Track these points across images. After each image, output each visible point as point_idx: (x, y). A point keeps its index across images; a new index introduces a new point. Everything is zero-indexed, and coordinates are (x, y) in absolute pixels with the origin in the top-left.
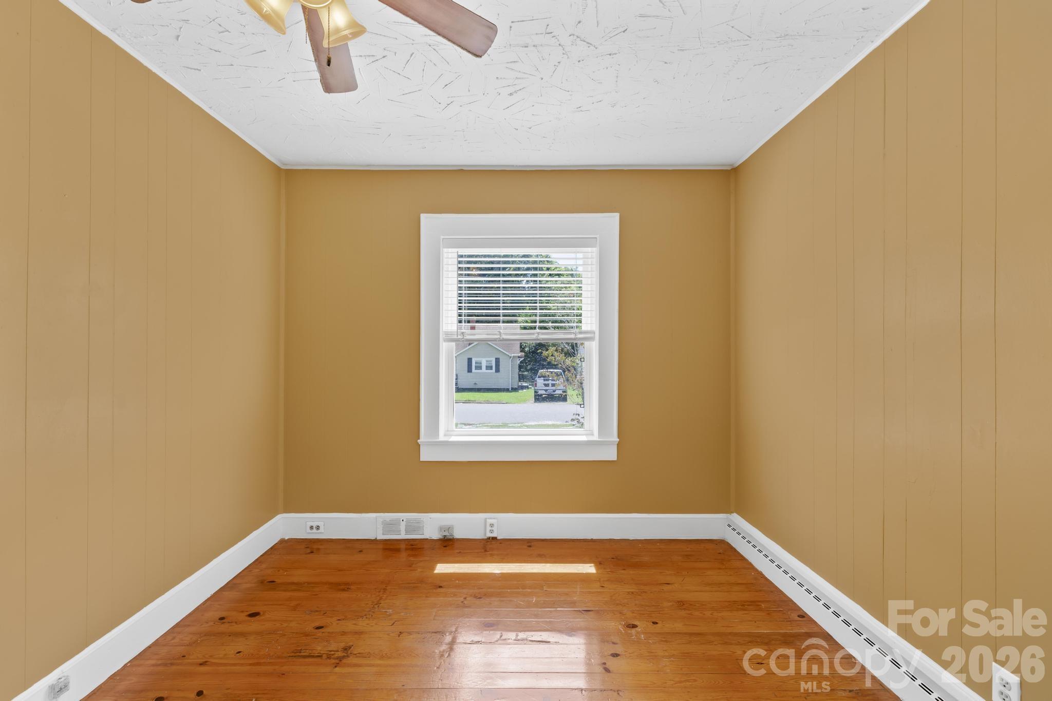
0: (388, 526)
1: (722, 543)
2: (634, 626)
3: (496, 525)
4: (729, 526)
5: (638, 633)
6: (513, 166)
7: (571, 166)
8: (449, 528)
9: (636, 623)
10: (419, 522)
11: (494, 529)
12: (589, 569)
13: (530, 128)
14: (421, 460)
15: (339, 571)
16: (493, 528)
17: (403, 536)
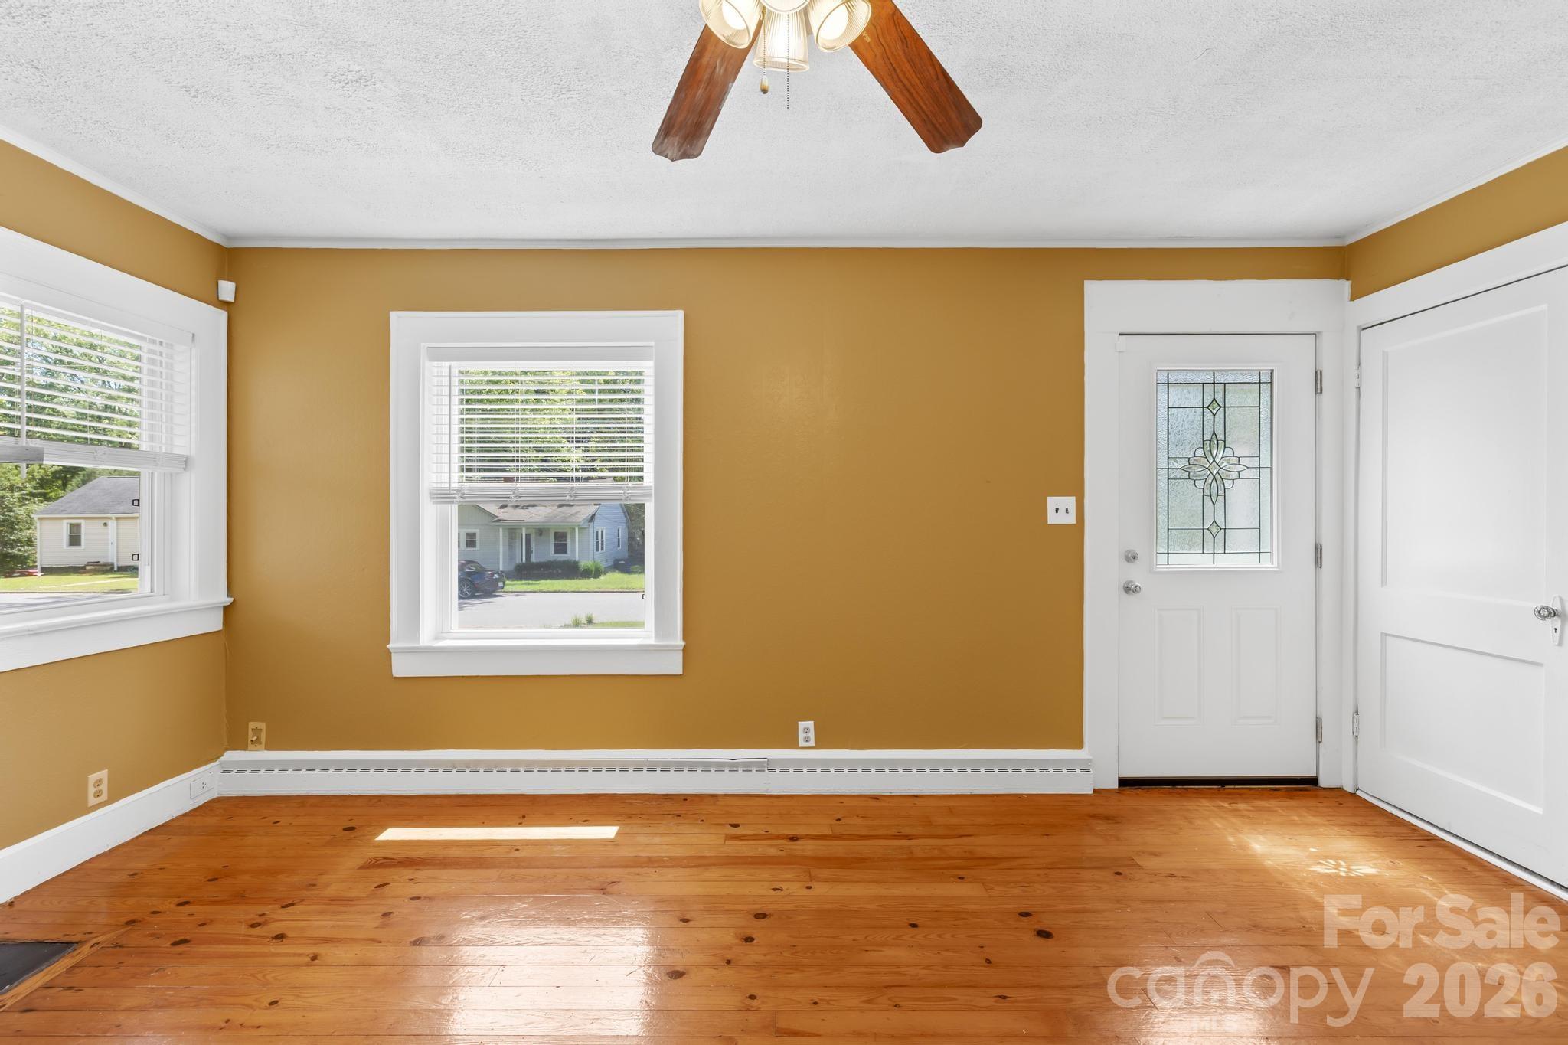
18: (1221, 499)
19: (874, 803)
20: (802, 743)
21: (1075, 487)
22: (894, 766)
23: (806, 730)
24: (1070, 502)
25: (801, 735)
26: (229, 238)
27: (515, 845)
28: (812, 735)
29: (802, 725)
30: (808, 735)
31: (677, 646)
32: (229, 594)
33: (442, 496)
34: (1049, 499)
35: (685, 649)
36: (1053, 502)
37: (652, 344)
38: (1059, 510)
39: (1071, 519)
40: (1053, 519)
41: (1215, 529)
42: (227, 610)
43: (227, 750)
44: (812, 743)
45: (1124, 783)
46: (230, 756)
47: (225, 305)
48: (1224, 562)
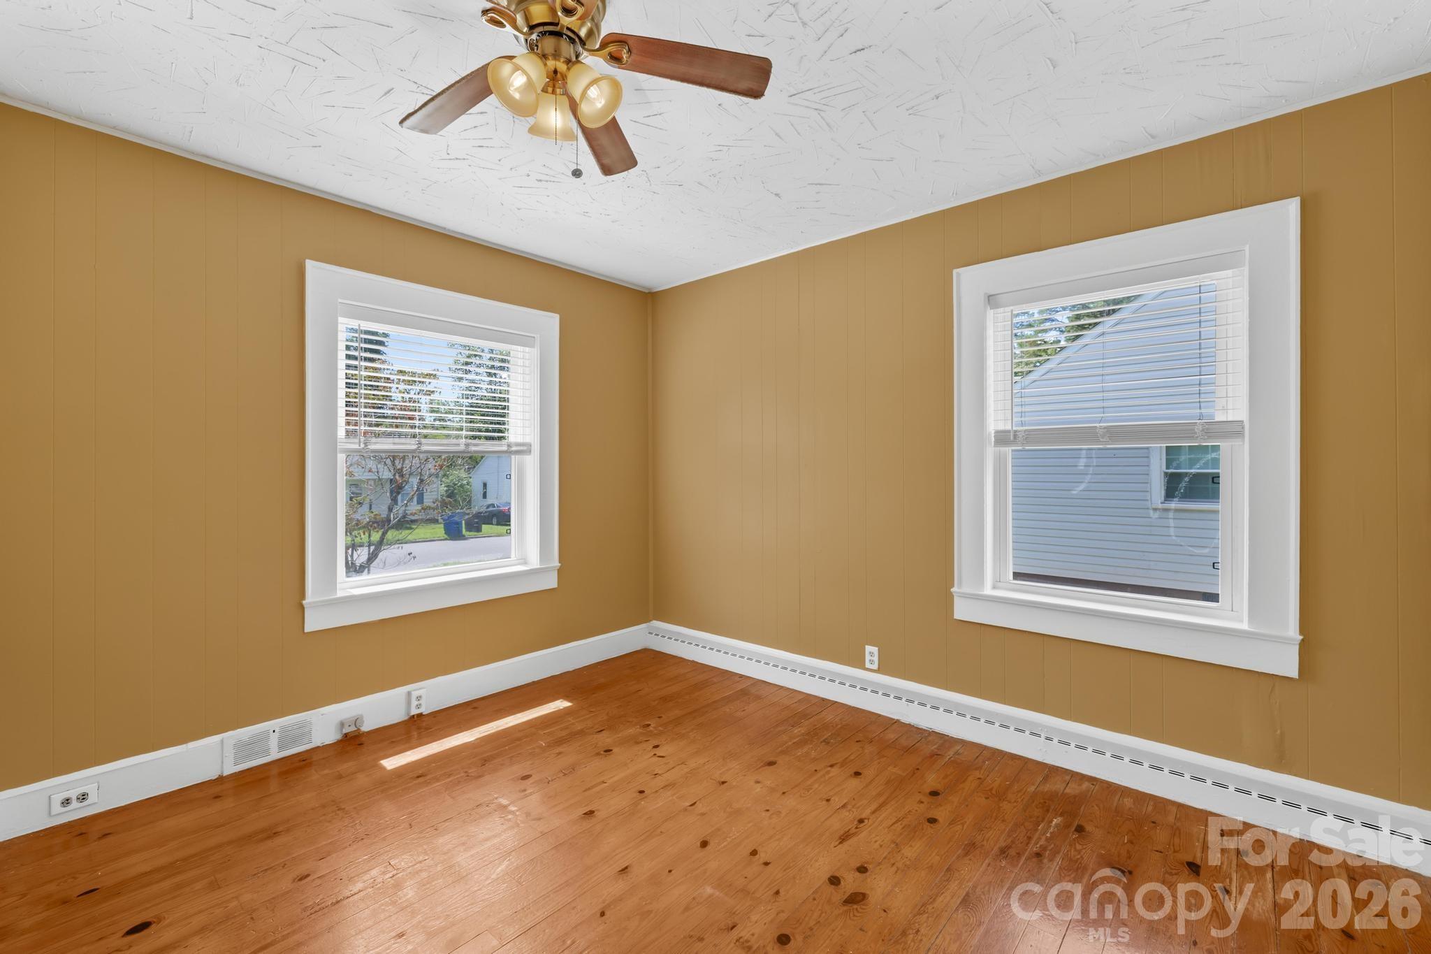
0: (243, 749)
1: (646, 652)
2: (649, 725)
3: (424, 697)
4: (651, 633)
5: (654, 728)
6: (445, 228)
7: (511, 249)
8: (357, 721)
9: (649, 723)
10: (302, 725)
11: (422, 702)
12: (561, 704)
13: (519, 209)
14: (306, 631)
15: (218, 827)
16: (420, 702)
17: (275, 754)
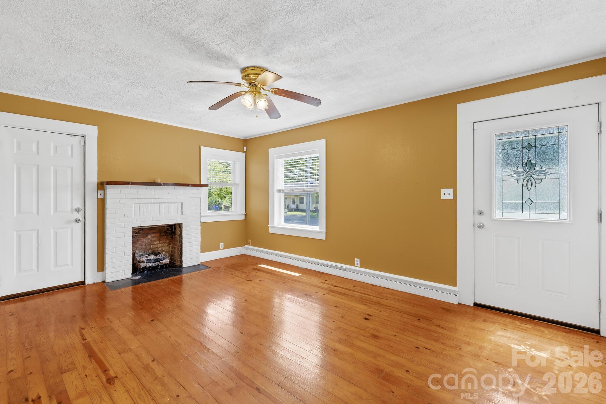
18: (533, 188)
19: (372, 287)
20: (356, 265)
21: (453, 185)
22: (382, 277)
23: (357, 261)
24: (451, 191)
25: (356, 263)
26: (245, 138)
27: (278, 272)
28: (359, 263)
29: (356, 259)
30: (357, 263)
31: (324, 232)
32: (246, 212)
33: (279, 191)
34: (442, 190)
35: (326, 233)
36: (443, 191)
37: (318, 149)
38: (446, 194)
39: (451, 197)
40: (443, 197)
41: (529, 202)
42: (245, 215)
43: (246, 245)
44: (359, 266)
45: (476, 305)
46: (246, 246)
47: (245, 152)
48: (534, 217)
